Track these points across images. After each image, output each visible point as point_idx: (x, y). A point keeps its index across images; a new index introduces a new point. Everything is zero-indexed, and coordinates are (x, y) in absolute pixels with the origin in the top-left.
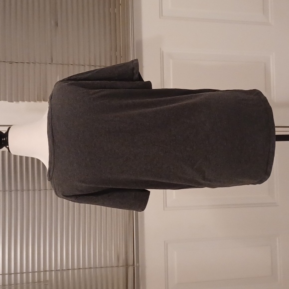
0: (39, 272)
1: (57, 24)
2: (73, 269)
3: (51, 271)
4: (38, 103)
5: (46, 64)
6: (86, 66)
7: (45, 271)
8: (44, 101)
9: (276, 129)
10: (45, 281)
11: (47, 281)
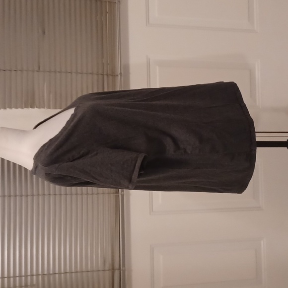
0: (26, 276)
1: (44, 33)
2: (60, 273)
3: (38, 275)
4: (26, 110)
5: (33, 71)
6: (73, 73)
7: (32, 275)
8: (31, 108)
9: (257, 135)
10: (32, 285)
11: (34, 285)
